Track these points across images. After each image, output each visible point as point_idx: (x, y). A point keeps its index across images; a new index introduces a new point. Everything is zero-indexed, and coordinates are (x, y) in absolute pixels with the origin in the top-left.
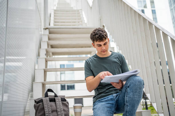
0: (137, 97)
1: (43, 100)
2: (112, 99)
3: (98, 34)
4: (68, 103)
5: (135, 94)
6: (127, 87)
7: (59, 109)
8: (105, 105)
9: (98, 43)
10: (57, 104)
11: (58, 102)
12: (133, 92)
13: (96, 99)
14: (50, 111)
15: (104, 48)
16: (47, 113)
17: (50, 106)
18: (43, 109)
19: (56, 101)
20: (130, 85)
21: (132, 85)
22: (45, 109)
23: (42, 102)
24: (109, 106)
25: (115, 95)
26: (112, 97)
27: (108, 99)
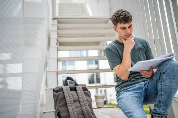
0: (175, 85)
1: (63, 89)
2: (139, 88)
3: (122, 15)
4: (90, 92)
5: (172, 81)
6: (161, 74)
7: (82, 98)
8: (133, 94)
9: (122, 25)
10: (79, 93)
11: (79, 92)
12: (170, 79)
13: (120, 88)
14: (72, 101)
15: (129, 31)
16: (69, 103)
17: (71, 95)
18: (64, 98)
19: (77, 90)
20: (166, 71)
21: (169, 71)
22: (66, 98)
23: (63, 91)
24: (138, 95)
25: (143, 83)
26: (140, 86)
27: (135, 87)
